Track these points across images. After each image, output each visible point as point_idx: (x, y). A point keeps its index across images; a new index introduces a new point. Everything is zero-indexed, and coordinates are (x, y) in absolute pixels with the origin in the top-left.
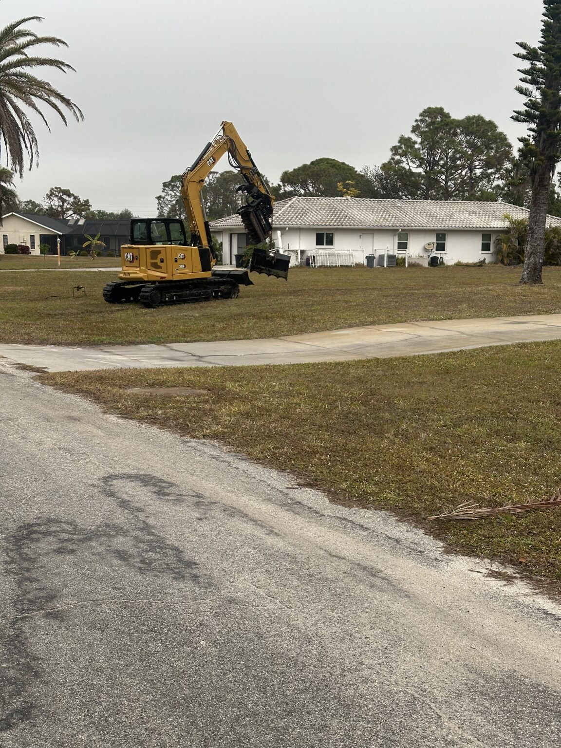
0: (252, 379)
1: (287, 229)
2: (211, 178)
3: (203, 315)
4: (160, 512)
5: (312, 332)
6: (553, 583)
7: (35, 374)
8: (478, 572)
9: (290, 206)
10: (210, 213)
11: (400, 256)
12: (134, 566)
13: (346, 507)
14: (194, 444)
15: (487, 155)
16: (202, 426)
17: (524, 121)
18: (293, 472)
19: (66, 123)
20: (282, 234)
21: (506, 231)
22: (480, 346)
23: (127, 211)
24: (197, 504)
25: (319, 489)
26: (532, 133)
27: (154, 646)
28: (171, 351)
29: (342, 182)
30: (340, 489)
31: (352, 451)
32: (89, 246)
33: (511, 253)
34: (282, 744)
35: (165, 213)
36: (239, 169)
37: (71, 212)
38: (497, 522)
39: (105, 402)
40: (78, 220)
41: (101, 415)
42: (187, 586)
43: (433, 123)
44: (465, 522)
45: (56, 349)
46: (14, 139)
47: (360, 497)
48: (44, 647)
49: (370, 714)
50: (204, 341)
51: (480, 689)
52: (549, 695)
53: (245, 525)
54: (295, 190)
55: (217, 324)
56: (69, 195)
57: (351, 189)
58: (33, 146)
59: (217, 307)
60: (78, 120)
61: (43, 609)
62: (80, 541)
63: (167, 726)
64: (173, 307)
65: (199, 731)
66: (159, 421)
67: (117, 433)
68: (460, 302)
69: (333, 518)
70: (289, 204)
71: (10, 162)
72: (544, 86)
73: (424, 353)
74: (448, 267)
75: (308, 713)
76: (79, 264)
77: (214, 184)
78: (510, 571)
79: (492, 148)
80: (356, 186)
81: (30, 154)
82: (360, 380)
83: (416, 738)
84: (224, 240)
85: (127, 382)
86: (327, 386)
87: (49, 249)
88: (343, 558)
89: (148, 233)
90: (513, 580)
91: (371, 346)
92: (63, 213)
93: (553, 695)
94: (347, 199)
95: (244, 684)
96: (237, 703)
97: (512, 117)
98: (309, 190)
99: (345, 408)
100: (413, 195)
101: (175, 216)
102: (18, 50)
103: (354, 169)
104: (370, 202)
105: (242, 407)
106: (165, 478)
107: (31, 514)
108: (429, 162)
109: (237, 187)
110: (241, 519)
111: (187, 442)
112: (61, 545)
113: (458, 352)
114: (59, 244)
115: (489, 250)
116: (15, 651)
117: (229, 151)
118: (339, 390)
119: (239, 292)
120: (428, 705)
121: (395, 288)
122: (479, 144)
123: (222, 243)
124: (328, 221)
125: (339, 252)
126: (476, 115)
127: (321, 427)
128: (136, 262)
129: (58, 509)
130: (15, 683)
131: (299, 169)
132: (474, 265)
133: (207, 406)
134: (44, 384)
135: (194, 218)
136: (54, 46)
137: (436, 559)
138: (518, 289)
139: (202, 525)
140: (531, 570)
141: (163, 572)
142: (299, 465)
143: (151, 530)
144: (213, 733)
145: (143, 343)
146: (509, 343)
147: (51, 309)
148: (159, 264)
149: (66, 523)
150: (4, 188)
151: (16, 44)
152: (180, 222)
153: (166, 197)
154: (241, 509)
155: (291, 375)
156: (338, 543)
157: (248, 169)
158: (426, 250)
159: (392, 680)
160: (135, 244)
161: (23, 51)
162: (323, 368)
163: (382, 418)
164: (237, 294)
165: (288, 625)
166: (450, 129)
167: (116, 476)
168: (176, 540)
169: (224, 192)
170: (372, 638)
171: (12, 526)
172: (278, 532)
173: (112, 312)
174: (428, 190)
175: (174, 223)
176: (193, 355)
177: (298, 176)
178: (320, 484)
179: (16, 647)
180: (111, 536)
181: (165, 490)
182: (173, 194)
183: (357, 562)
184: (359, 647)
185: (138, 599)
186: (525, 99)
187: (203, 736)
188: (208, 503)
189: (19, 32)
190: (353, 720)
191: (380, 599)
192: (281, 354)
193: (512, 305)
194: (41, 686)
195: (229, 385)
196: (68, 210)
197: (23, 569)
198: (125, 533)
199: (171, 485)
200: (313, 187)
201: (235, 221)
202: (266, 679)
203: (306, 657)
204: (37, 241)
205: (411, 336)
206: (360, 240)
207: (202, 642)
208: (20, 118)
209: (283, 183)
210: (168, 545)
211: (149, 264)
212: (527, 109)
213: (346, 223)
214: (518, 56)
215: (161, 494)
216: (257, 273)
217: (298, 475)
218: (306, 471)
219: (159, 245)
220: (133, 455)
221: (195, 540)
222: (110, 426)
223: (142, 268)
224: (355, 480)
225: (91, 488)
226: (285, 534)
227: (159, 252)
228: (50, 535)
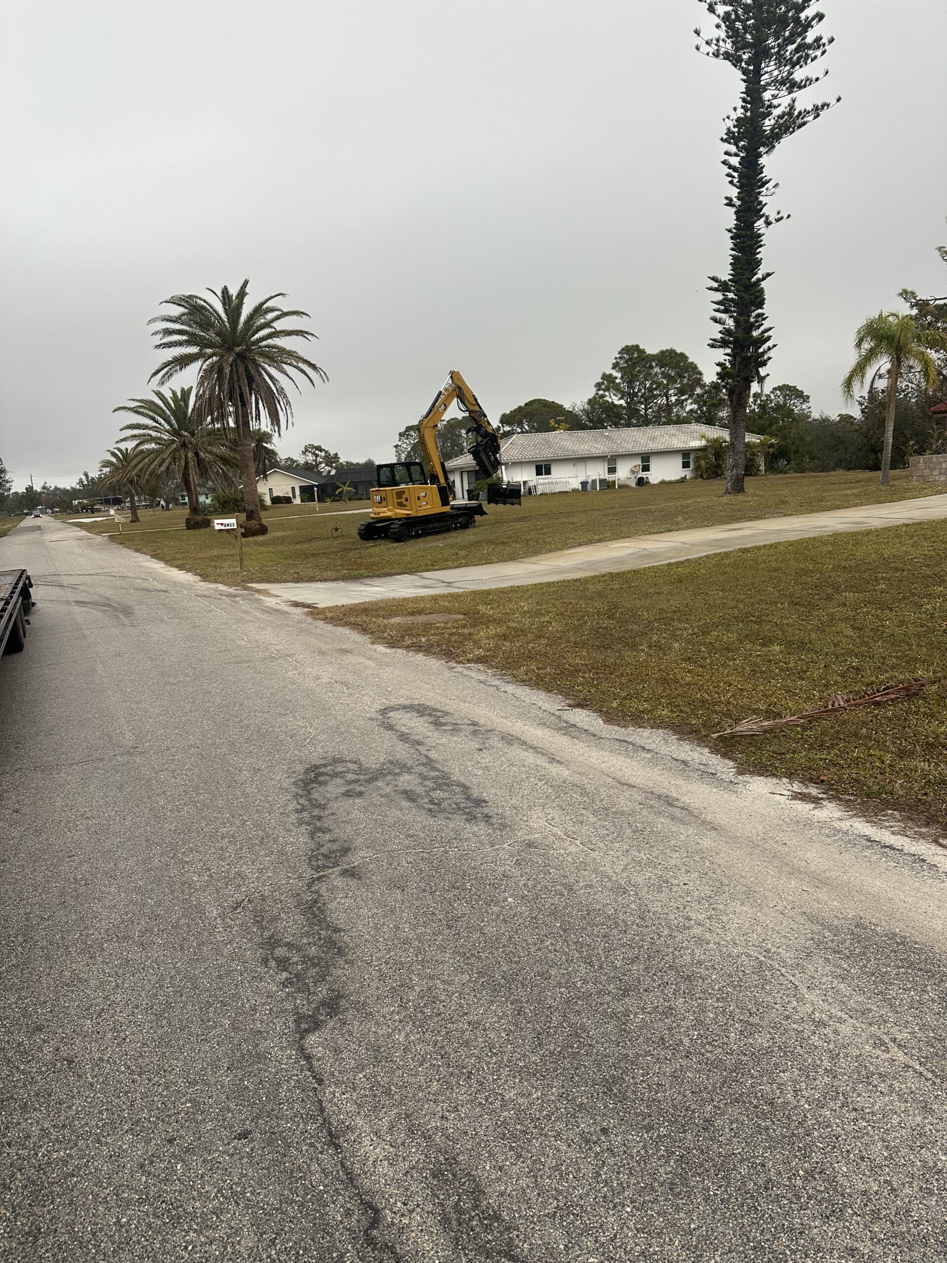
0: (502, 601)
1: (510, 463)
2: (442, 424)
3: (446, 545)
4: (441, 745)
5: (546, 553)
6: (864, 802)
7: (306, 610)
8: (780, 794)
9: (511, 444)
10: (444, 455)
11: (610, 479)
12: (424, 808)
13: (622, 727)
14: (461, 670)
15: (681, 383)
16: (464, 651)
17: (720, 347)
18: (561, 693)
19: (314, 385)
20: (506, 469)
21: (703, 449)
22: (705, 554)
23: (370, 460)
24: (475, 733)
25: (590, 710)
26: (727, 358)
27: (461, 908)
29: (553, 418)
30: (612, 708)
31: (613, 667)
32: (341, 493)
33: (710, 468)
34: (627, 1037)
35: (402, 458)
36: (468, 413)
37: (323, 465)
38: (783, 736)
39: (372, 633)
40: (330, 471)
41: (369, 646)
42: (481, 829)
43: (630, 359)
44: (750, 739)
45: (322, 585)
46: (271, 403)
47: (633, 716)
48: (344, 915)
49: (717, 987)
50: (451, 568)
51: (830, 944)
52: (910, 949)
53: (526, 754)
54: (513, 430)
55: (460, 552)
56: (321, 450)
57: (562, 424)
58: (287, 408)
59: (457, 537)
60: (324, 381)
61: (338, 865)
62: (366, 781)
63: (492, 1018)
64: (419, 540)
65: (528, 1023)
66: (424, 649)
67: (387, 662)
68: (676, 515)
69: (612, 741)
70: (511, 442)
71: (269, 423)
72: (735, 314)
73: (653, 565)
74: (653, 485)
75: (645, 990)
76: (334, 508)
78: (813, 791)
79: (685, 377)
80: (566, 421)
81: (286, 415)
82: (600, 594)
83: (778, 1020)
84: (456, 478)
85: (389, 612)
86: (571, 602)
87: (308, 497)
88: (634, 787)
89: (392, 476)
90: (821, 801)
91: (603, 561)
92: (317, 466)
93: (915, 948)
94: (560, 433)
95: (566, 954)
96: (563, 981)
97: (709, 345)
98: (525, 428)
99: (594, 624)
100: (616, 425)
101: (412, 460)
102: (267, 325)
103: (563, 406)
104: (581, 434)
105: (498, 629)
106: (438, 706)
107: (316, 754)
108: (629, 394)
109: (467, 428)
110: (520, 747)
111: (453, 668)
112: (348, 788)
113: (685, 561)
114: (316, 493)
115: (689, 467)
116: (315, 921)
117: (458, 397)
118: (584, 606)
119: (475, 522)
120: (778, 970)
121: (612, 507)
122: (673, 374)
123: (454, 481)
124: (545, 454)
125: (556, 480)
126: (669, 348)
127: (576, 643)
128: (384, 503)
129: (341, 747)
130: (318, 964)
131: (515, 410)
132: (677, 482)
133: (466, 631)
134: (316, 619)
135: (431, 460)
136: (299, 318)
137: (731, 782)
138: (724, 499)
139: (484, 756)
140: (836, 789)
141: (454, 813)
142: (565, 685)
143: (434, 764)
144: (545, 1025)
145: (398, 574)
146: (731, 549)
147: (315, 550)
148: (405, 503)
149: (351, 761)
150: (266, 448)
151: (266, 319)
152: (418, 464)
153: (402, 445)
154: (518, 736)
155: (536, 594)
156: (624, 768)
157: (475, 412)
158: (633, 472)
159: (728, 938)
160: (382, 487)
161: (272, 325)
162: (562, 585)
163: (632, 631)
164: (474, 524)
165: (596, 871)
166: (646, 363)
167: (392, 707)
168: (460, 775)
169: (452, 436)
170: (691, 884)
171: (300, 768)
172: (560, 760)
173: (367, 548)
174: (630, 419)
175: (413, 465)
176: (443, 582)
177: (515, 417)
178: (590, 704)
179: (316, 916)
180: (396, 774)
181: (442, 720)
182: (408, 442)
183: (651, 790)
184: (680, 896)
185: (434, 848)
186: (720, 327)
187: (534, 1030)
188: (485, 731)
189: (267, 308)
190: (700, 998)
191: (686, 833)
193: (724, 514)
194: (346, 966)
195: (482, 608)
196: (321, 463)
197: (313, 817)
198: (409, 770)
199: (446, 713)
200: (528, 426)
201: (467, 460)
202: (589, 946)
203: (626, 913)
204: (298, 492)
205: (638, 550)
206: (575, 468)
207: (510, 900)
208: (274, 384)
209: (502, 424)
210: (453, 781)
211: (395, 504)
212: (723, 336)
213: (561, 454)
214: (711, 289)
215: (437, 724)
216: (489, 503)
217: (567, 696)
218: (573, 691)
219: (403, 486)
220: (405, 684)
221: (479, 773)
222: (379, 656)
223: (390, 507)
224: (624, 698)
225: (370, 722)
226: (568, 761)
227: (404, 492)
228: (337, 777)
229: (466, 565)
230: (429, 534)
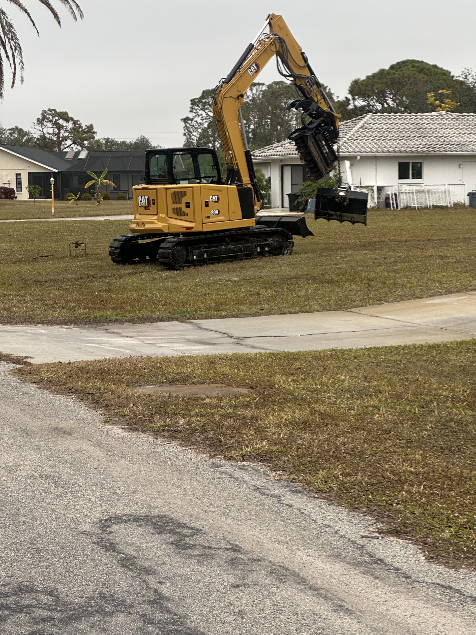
0: (312, 372)
1: (359, 157)
2: (254, 91)
3: (244, 279)
4: (179, 575)
5: (395, 301)
7: (13, 366)
9: (362, 127)
10: (254, 138)
13: (450, 568)
14: (230, 469)
16: (240, 442)
18: (371, 512)
19: (59, 22)
20: (351, 165)
23: (143, 139)
24: (233, 562)
25: (410, 540)
28: (200, 331)
29: (433, 91)
30: (441, 539)
31: (456, 479)
32: (93, 187)
35: (193, 139)
36: (292, 79)
37: (69, 142)
39: (106, 406)
40: (78, 153)
41: (100, 425)
45: (45, 329)
47: (470, 553)
50: (245, 315)
53: (303, 596)
54: (369, 105)
55: (263, 291)
56: (67, 119)
57: (446, 101)
58: (16, 55)
59: (263, 267)
62: (62, 620)
64: (204, 269)
66: (180, 435)
67: (122, 452)
69: (432, 587)
70: (360, 125)
76: (78, 211)
77: (259, 99)
80: (452, 97)
81: (13, 66)
82: (463, 370)
84: (273, 175)
85: (137, 377)
86: (418, 380)
87: (41, 191)
89: (168, 168)
92: (59, 143)
94: (441, 115)
98: (388, 104)
99: (444, 414)
101: (206, 143)
103: (450, 73)
105: (297, 412)
106: (186, 521)
109: (290, 102)
110: (296, 586)
111: (219, 466)
112: (35, 627)
114: (52, 186)
117: (278, 54)
118: (435, 386)
119: (293, 246)
123: (270, 178)
124: (415, 146)
125: (430, 187)
127: (410, 441)
128: (153, 208)
129: (34, 571)
131: (374, 75)
133: (248, 413)
134: (25, 381)
135: (231, 147)
139: (240, 596)
142: (379, 501)
143: (166, 603)
145: (162, 320)
147: (40, 274)
148: (184, 209)
149: (45, 592)
152: (212, 152)
153: (195, 119)
154: (296, 570)
155: (367, 364)
156: (440, 626)
157: (303, 78)
160: (151, 184)
164: (290, 249)
167: (118, 518)
168: (201, 620)
169: (273, 109)
172: (350, 608)
173: (121, 276)
175: (204, 153)
176: (229, 337)
177: (373, 86)
178: (410, 532)
180: (107, 614)
181: (189, 541)
182: (204, 115)
188: (248, 560)
192: (353, 334)
195: (279, 380)
196: (65, 139)
198: (127, 609)
199: (196, 531)
200: (394, 100)
201: (287, 149)
204: (25, 182)
206: (460, 171)
209: (353, 95)
210: (188, 628)
211: (170, 211)
213: (440, 148)
215: (181, 546)
216: (316, 218)
217: (379, 517)
218: (390, 510)
219: (184, 184)
220: (143, 486)
221: (228, 620)
222: (112, 442)
223: (161, 216)
224: (462, 526)
225: (83, 538)
226: (361, 611)
227: (183, 194)
228: (21, 611)
229: (270, 313)
230: (219, 260)
